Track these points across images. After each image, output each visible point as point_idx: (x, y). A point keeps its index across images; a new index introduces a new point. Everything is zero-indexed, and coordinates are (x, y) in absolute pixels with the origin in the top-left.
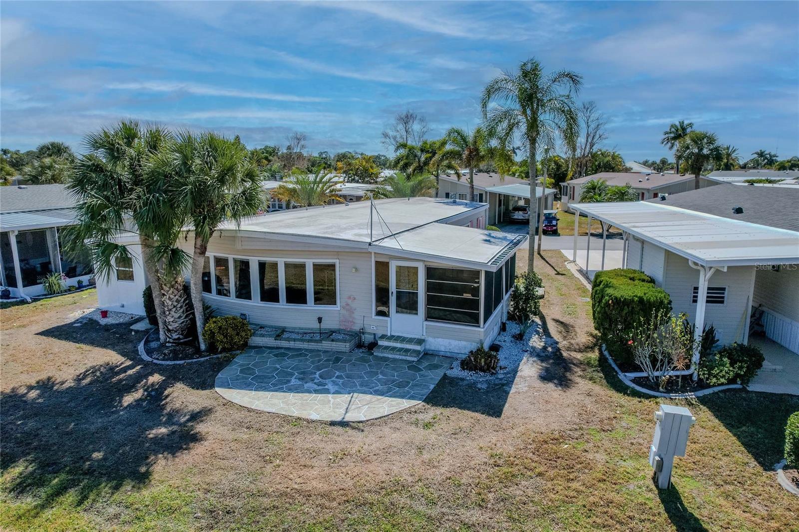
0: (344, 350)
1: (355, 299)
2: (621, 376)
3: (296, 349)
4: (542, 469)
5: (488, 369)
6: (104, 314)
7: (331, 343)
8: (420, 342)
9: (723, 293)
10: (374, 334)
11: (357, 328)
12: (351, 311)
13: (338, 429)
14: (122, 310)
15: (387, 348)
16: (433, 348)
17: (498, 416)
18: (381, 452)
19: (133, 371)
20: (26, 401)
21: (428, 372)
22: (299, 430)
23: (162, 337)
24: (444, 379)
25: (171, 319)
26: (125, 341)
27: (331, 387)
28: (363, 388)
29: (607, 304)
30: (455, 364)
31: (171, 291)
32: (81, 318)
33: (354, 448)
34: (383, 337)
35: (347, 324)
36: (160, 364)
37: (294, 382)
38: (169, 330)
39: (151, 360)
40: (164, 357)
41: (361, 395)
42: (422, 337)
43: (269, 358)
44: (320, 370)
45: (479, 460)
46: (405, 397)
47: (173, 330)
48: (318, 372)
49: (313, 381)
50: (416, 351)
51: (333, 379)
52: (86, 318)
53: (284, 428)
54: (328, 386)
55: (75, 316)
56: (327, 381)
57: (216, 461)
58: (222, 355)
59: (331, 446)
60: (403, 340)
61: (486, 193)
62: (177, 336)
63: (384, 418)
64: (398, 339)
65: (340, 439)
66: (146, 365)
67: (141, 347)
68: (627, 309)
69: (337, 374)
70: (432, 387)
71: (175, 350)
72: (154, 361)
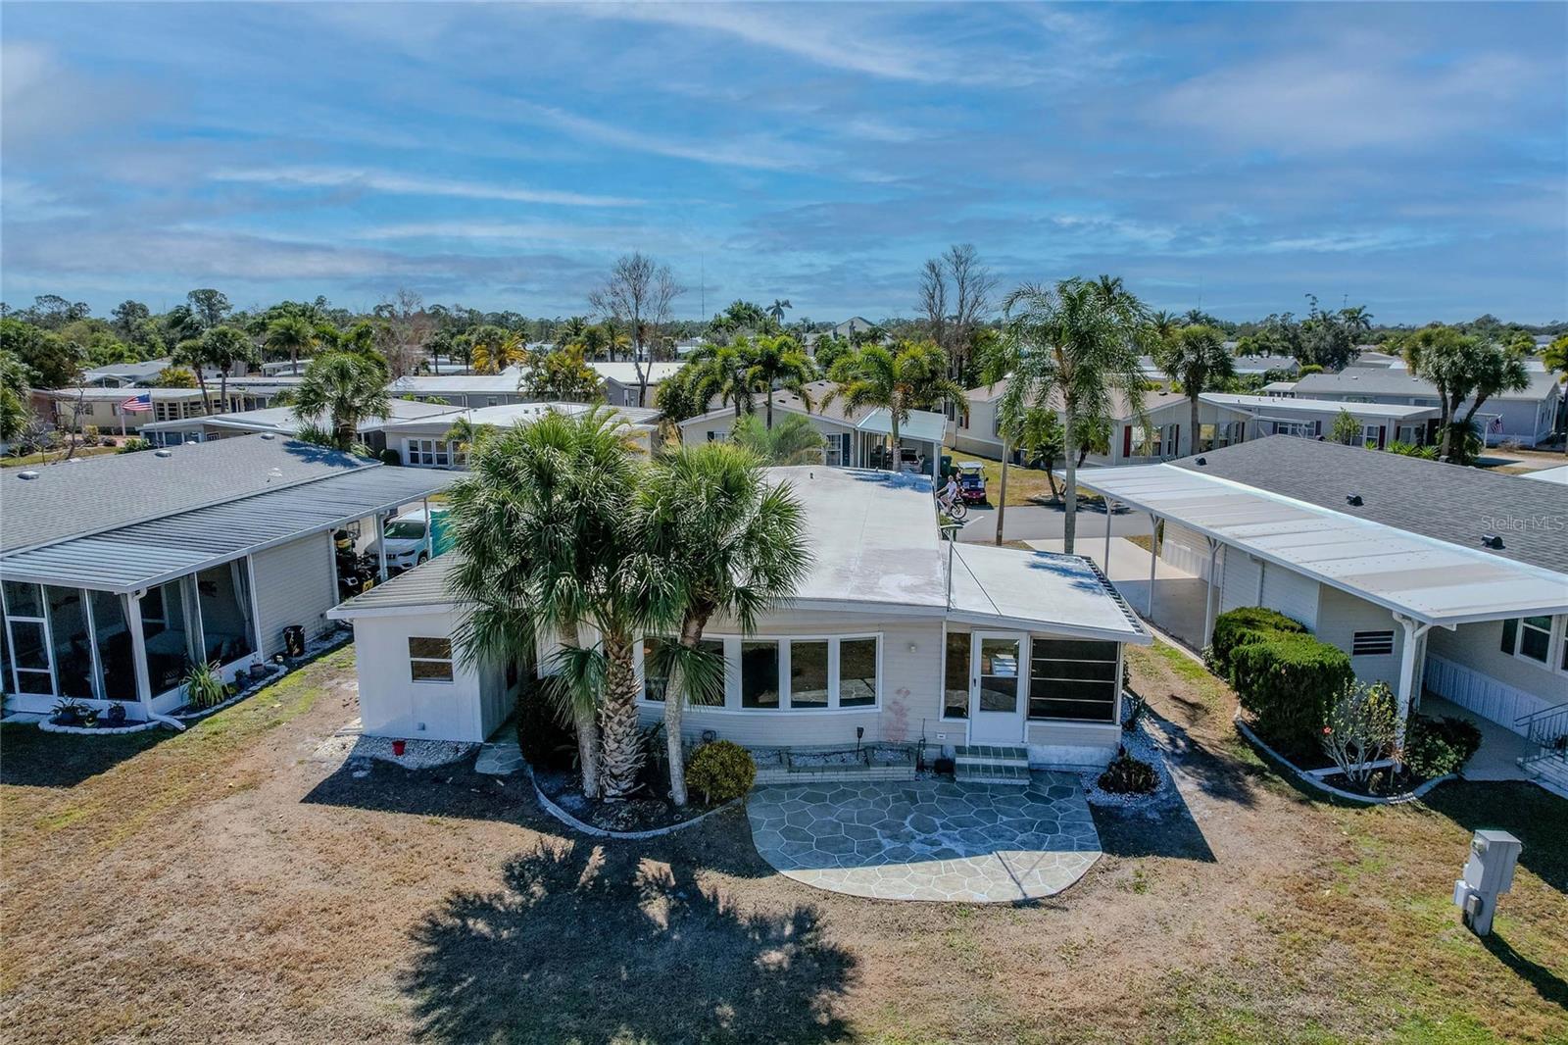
0: (905, 777)
1: (908, 693)
2: (1304, 775)
3: (824, 783)
4: (1330, 930)
5: (1147, 789)
6: (399, 746)
7: (885, 768)
8: (1023, 753)
9: (1391, 639)
10: (942, 746)
11: (912, 738)
12: (901, 712)
13: (1029, 911)
14: (422, 735)
15: (974, 768)
16: (1039, 761)
17: (1213, 860)
18: (1118, 937)
19: (597, 858)
20: (483, 938)
21: (1063, 802)
22: (978, 922)
23: (589, 786)
24: (1095, 809)
25: (622, 755)
26: (505, 800)
27: (952, 846)
28: (1000, 841)
29: (1277, 674)
30: (1086, 783)
31: (623, 711)
32: (352, 758)
33: (1078, 937)
34: (960, 750)
35: (894, 733)
36: (632, 840)
37: (888, 845)
38: (613, 776)
39: (605, 833)
40: (626, 825)
41: (1009, 853)
42: (1023, 746)
43: (802, 806)
44: (905, 818)
45: (1247, 927)
46: (1070, 848)
47: (622, 775)
48: (907, 822)
49: (913, 838)
50: (1021, 770)
51: (941, 831)
52: (364, 758)
53: (956, 922)
54: (947, 844)
55: (332, 753)
56: (935, 836)
57: (915, 990)
58: (719, 810)
59: (1046, 939)
60: (997, 753)
61: (856, 432)
62: (627, 786)
63: (1075, 886)
64: (986, 751)
65: (1047, 926)
66: (609, 845)
67: (551, 808)
68: (1307, 682)
69: (938, 822)
70: (1092, 826)
71: (636, 810)
72: (614, 835)
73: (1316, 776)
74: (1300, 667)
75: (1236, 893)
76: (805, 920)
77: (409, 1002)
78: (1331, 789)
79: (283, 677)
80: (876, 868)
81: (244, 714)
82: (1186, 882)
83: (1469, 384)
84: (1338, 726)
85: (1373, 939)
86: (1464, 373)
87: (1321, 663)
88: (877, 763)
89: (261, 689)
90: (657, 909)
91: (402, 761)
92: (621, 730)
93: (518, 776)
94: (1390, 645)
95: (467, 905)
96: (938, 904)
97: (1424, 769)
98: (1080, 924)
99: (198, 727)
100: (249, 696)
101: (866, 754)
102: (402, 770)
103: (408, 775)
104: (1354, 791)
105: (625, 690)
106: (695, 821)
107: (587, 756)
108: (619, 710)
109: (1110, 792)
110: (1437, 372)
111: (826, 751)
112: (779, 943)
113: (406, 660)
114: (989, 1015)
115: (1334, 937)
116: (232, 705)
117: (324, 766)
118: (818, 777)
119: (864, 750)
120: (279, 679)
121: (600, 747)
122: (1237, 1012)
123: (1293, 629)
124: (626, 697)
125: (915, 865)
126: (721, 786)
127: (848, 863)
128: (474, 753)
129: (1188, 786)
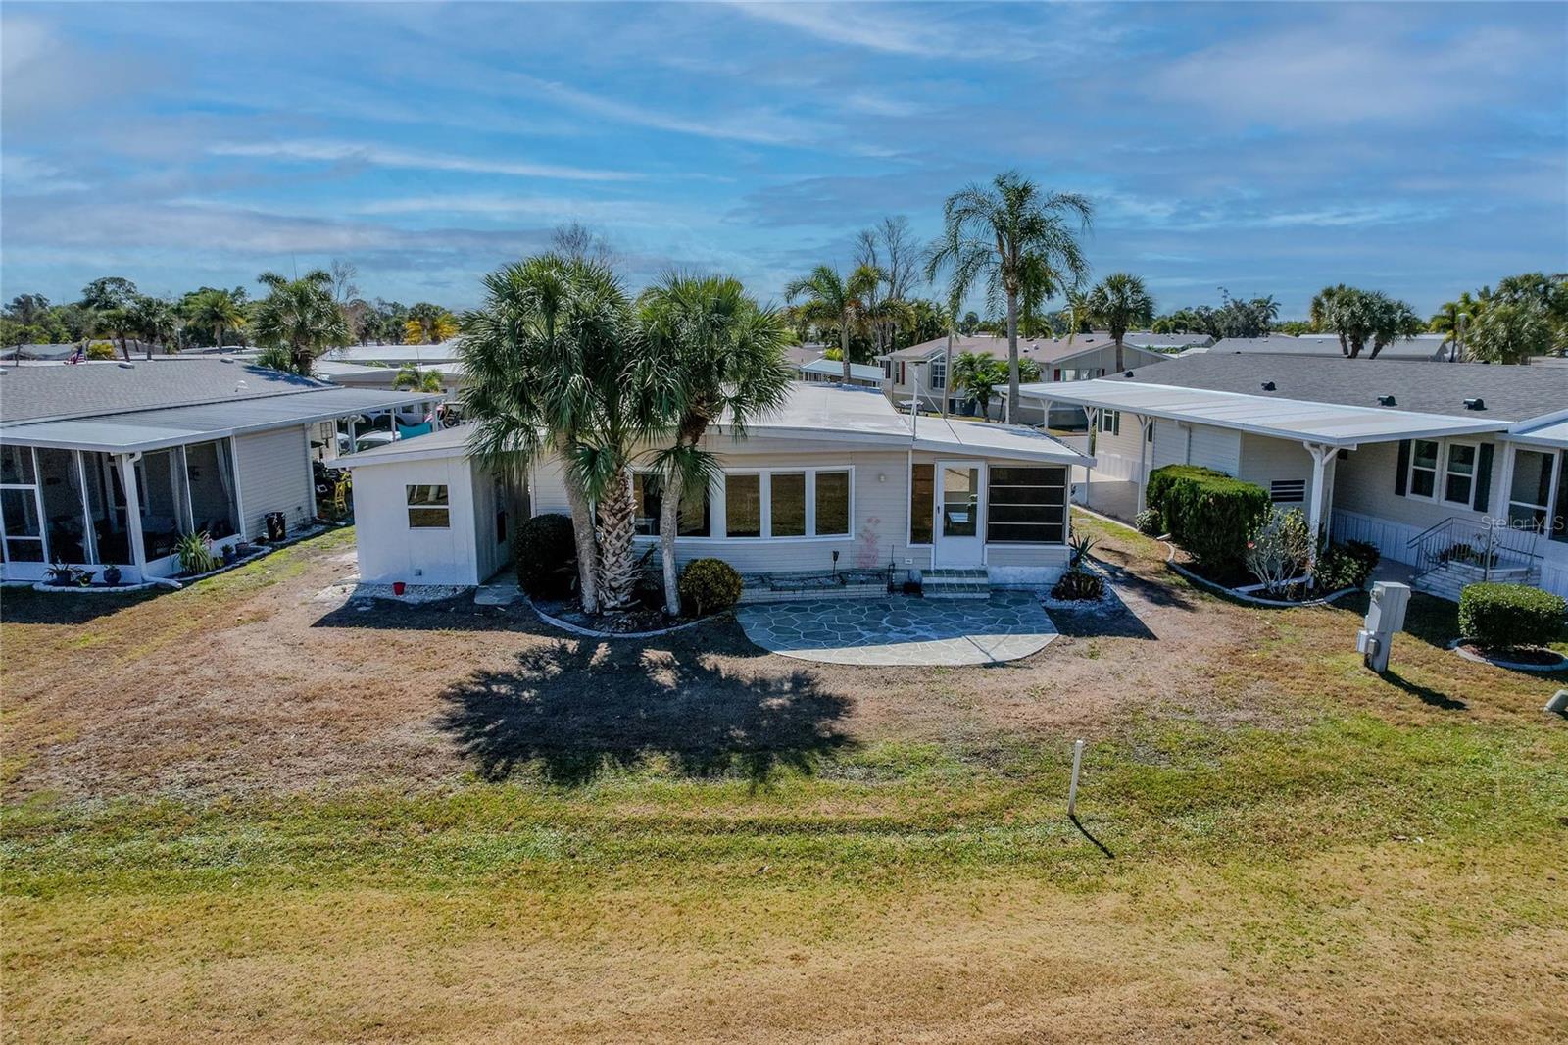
0: (878, 594)
1: (878, 522)
2: (1231, 592)
3: (805, 601)
4: (1257, 673)
5: (1094, 596)
6: (399, 588)
7: (859, 587)
8: (983, 573)
9: (1302, 488)
10: (909, 571)
11: (882, 564)
12: (871, 539)
13: (998, 670)
14: (416, 581)
15: (939, 586)
16: (998, 581)
17: (1156, 639)
18: (1078, 682)
19: (602, 650)
20: (509, 697)
21: (1022, 607)
22: (956, 677)
23: (589, 602)
24: (1049, 611)
25: (619, 570)
26: (508, 619)
27: (927, 634)
28: (968, 630)
29: (1206, 504)
30: (1039, 596)
31: (621, 525)
32: (353, 599)
33: (1044, 683)
34: (927, 572)
35: (866, 560)
36: (633, 638)
37: (868, 635)
38: (612, 589)
39: (608, 635)
40: (627, 629)
41: (976, 637)
42: (983, 568)
43: (786, 615)
44: (882, 619)
45: (1187, 674)
46: (1032, 633)
47: (620, 588)
48: (884, 621)
49: (890, 630)
50: (982, 586)
51: (914, 625)
52: (365, 598)
53: (935, 677)
54: (920, 633)
55: (334, 597)
56: (910, 629)
57: (905, 717)
58: (710, 618)
59: (1016, 685)
60: (960, 574)
61: (801, 373)
62: (626, 598)
63: (1038, 654)
64: (950, 573)
65: (1015, 677)
66: (611, 642)
67: (554, 622)
68: (1232, 508)
69: (910, 620)
70: (1048, 620)
71: (635, 617)
72: (616, 635)
73: (1243, 591)
74: (1225, 496)
75: (1178, 657)
76: (799, 681)
77: (449, 736)
78: (1255, 599)
79: (268, 554)
80: (860, 648)
81: (237, 578)
82: (1133, 650)
83: (1368, 332)
84: (1261, 545)
85: (1293, 678)
86: (1362, 321)
87: (1244, 493)
88: (851, 583)
89: (249, 562)
90: (666, 678)
91: (401, 598)
92: (619, 544)
93: (517, 602)
94: (1302, 493)
95: (488, 678)
96: (918, 667)
97: (1333, 581)
98: (1042, 676)
99: (195, 586)
100: (237, 567)
101: (842, 578)
102: (404, 604)
103: (411, 608)
104: (1275, 599)
105: (624, 506)
106: (690, 625)
107: (587, 572)
108: (618, 525)
109: (1062, 599)
110: (1338, 322)
111: (804, 576)
112: (780, 693)
113: (404, 508)
114: (971, 727)
115: (1261, 678)
116: (223, 572)
117: (327, 604)
118: (798, 595)
119: (839, 576)
120: (264, 555)
121: (599, 562)
122: (1182, 721)
123: (1217, 476)
124: (624, 512)
125: (894, 645)
126: (713, 594)
127: (832, 646)
128: (470, 593)
129: (1129, 598)
